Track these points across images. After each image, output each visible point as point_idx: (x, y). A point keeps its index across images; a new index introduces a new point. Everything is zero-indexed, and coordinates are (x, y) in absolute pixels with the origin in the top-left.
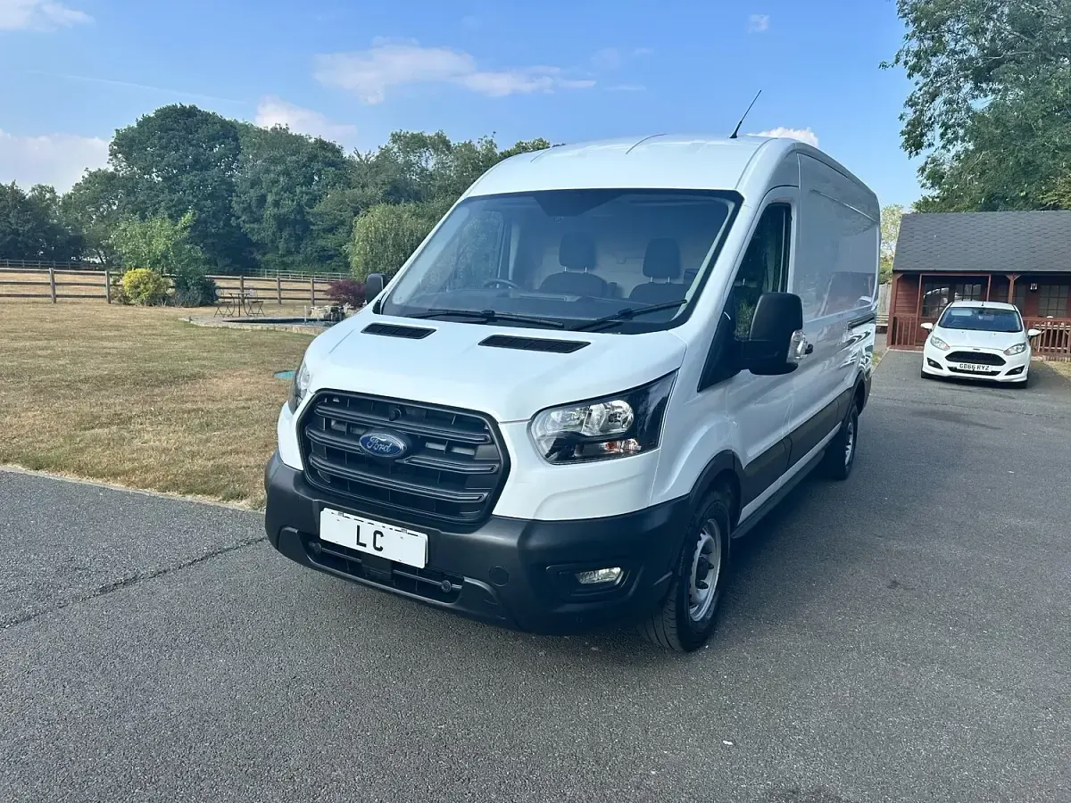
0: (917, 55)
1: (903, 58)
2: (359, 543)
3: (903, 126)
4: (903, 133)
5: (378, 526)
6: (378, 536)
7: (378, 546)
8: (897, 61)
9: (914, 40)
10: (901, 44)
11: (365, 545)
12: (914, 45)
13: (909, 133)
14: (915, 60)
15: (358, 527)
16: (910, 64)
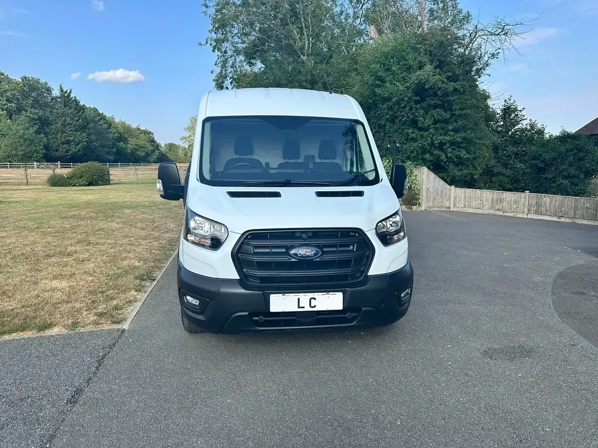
0: (216, 41)
1: (209, 42)
2: (299, 307)
3: (214, 76)
4: (214, 80)
5: (311, 295)
6: (312, 300)
7: (312, 305)
8: (207, 43)
9: (213, 33)
10: (208, 35)
11: (304, 307)
12: (214, 36)
13: (217, 80)
14: (215, 43)
15: (299, 299)
16: (213, 45)
